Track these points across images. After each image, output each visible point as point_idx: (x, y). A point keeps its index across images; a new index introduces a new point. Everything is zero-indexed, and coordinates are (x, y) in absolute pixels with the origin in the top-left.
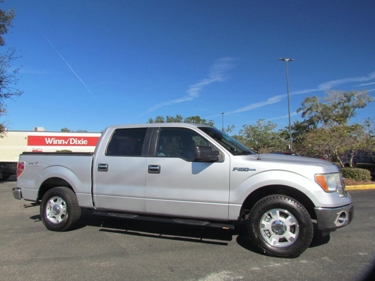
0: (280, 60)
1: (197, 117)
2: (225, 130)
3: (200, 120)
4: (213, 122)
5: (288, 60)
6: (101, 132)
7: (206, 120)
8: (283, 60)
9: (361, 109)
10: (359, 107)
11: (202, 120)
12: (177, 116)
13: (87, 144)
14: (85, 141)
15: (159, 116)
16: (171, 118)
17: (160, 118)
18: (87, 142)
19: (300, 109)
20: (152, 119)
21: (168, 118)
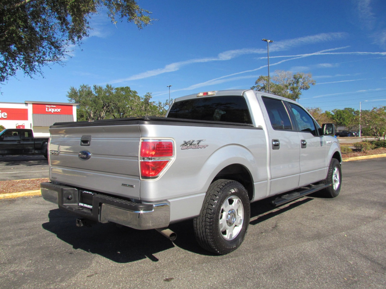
0: (262, 40)
1: (127, 87)
2: (162, 104)
3: (131, 92)
4: (151, 94)
5: (269, 41)
6: (24, 102)
7: (137, 92)
8: (266, 41)
9: (305, 91)
10: (304, 89)
11: (133, 91)
12: (108, 86)
13: (6, 117)
14: (4, 114)
15: (84, 85)
16: (100, 87)
17: (85, 87)
18: (6, 114)
19: (254, 87)
20: (75, 88)
21: (96, 88)
